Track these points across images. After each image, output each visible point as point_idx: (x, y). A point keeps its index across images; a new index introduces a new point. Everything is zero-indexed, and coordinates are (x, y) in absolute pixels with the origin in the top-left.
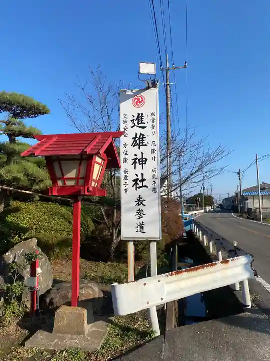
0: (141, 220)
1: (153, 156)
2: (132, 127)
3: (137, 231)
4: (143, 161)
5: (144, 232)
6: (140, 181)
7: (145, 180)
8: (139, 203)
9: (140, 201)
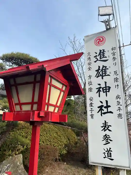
0: (108, 146)
1: (116, 84)
2: (95, 62)
3: (104, 158)
4: (107, 89)
5: (112, 160)
6: (105, 107)
7: (110, 106)
8: (104, 128)
9: (105, 126)
